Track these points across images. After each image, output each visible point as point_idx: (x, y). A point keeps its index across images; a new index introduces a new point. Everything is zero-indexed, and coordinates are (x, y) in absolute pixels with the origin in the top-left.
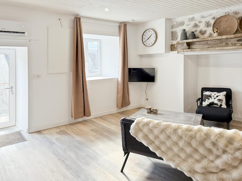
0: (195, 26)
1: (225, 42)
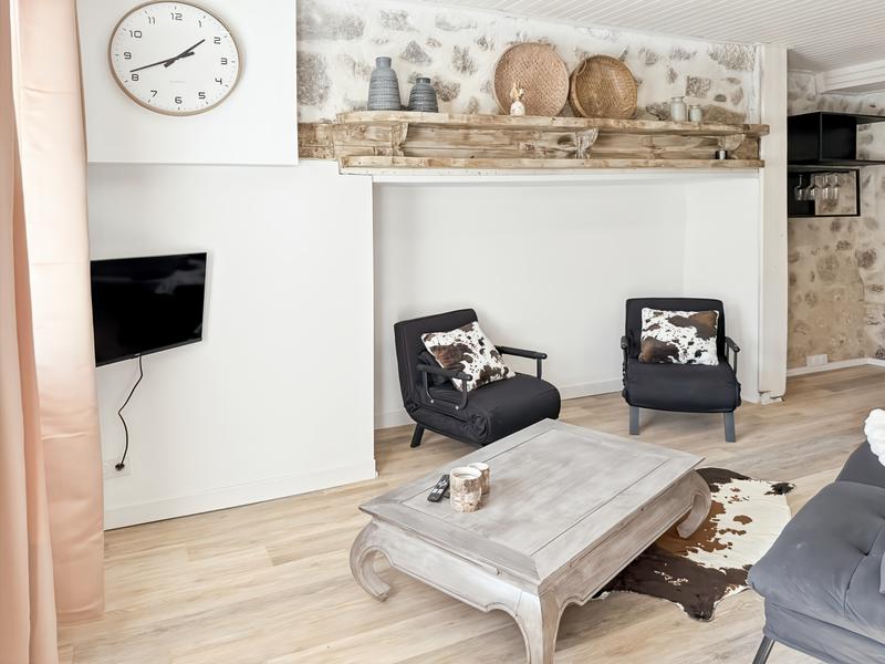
0: (412, 56)
1: (527, 139)
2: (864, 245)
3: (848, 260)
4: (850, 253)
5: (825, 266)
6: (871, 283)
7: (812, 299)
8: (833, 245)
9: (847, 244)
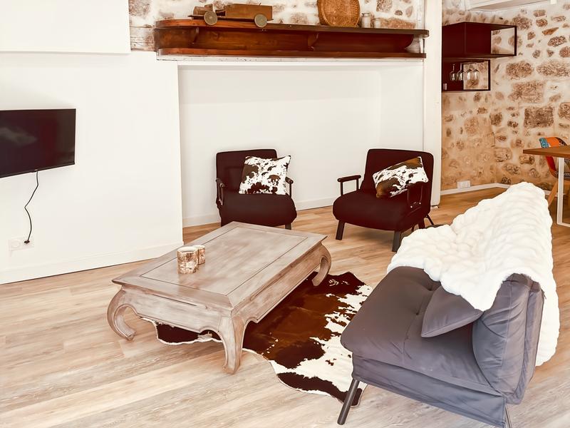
2: (496, 110)
3: (485, 120)
4: (486, 116)
5: (469, 124)
6: (499, 135)
7: (460, 145)
8: (475, 111)
9: (485, 110)
